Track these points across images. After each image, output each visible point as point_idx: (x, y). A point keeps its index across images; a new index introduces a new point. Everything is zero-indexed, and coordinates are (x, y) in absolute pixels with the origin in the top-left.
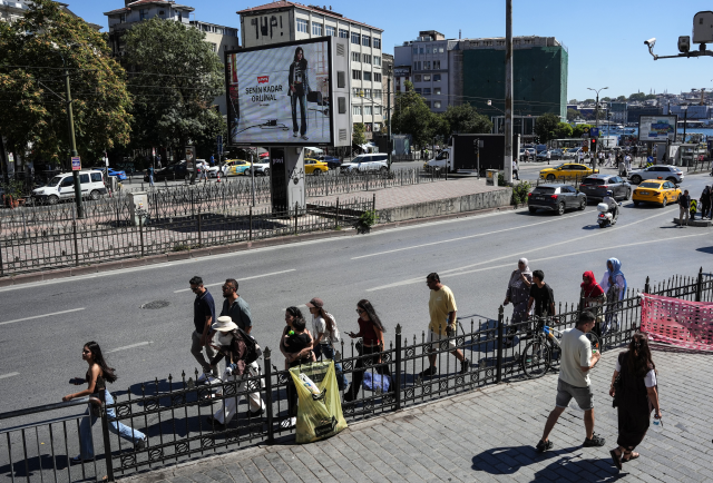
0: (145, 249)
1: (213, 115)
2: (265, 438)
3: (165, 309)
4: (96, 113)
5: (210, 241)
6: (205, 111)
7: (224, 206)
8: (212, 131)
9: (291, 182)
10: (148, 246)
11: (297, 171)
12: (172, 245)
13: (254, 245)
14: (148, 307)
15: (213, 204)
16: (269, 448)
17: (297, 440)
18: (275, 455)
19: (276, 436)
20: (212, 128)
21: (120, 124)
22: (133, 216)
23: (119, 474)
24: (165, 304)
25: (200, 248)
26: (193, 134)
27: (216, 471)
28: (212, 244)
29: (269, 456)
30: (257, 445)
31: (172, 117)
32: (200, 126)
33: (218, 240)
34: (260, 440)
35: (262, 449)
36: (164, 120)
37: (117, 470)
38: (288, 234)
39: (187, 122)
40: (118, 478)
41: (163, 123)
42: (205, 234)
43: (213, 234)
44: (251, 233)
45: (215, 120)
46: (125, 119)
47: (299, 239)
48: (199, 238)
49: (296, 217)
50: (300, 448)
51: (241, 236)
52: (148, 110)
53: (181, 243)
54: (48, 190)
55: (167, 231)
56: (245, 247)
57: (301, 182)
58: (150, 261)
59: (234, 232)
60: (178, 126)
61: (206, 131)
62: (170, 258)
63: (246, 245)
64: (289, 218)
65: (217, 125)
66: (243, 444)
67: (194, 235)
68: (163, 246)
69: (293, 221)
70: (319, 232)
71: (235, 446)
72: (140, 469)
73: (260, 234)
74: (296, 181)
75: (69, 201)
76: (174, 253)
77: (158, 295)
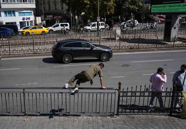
0: (121, 48)
1: (141, 4)
2: (169, 114)
3: (128, 67)
4: (104, 3)
5: (142, 47)
6: (139, 3)
7: (145, 36)
8: (140, 10)
9: (173, 28)
10: (122, 47)
11: (176, 24)
12: (129, 47)
13: (157, 50)
14: (122, 66)
15: (142, 35)
16: (170, 117)
17: (181, 117)
18: (173, 120)
19: (173, 114)
20: (140, 9)
21: (111, 7)
22: (115, 37)
23: (120, 114)
24: (128, 66)
25: (138, 49)
26: (133, 11)
27: (151, 120)
28: (142, 48)
29: (170, 120)
30: (166, 115)
31: (127, 5)
32: (136, 8)
33: (145, 47)
34: (166, 114)
35: (167, 117)
36: (124, 6)
37: (120, 112)
38: (170, 47)
39: (132, 7)
40: (120, 115)
41: (123, 7)
42: (140, 45)
43: (144, 45)
44: (156, 46)
45: (141, 6)
46: (113, 5)
47: (174, 49)
48: (139, 46)
49: (174, 41)
50: (182, 120)
51: (153, 46)
52: (118, 3)
53: (132, 47)
54: (88, 28)
55: (125, 42)
56: (154, 50)
57: (177, 29)
58: (122, 52)
59: (150, 45)
60: (129, 8)
61: (138, 10)
62: (128, 51)
63: (155, 50)
64: (170, 42)
65: (142, 8)
66: (161, 114)
67: (137, 44)
68: (126, 47)
69: (172, 43)
70: (183, 48)
71: (158, 114)
72: (127, 114)
73: (160, 46)
74: (175, 28)
75: (95, 31)
76: (130, 50)
77: (126, 62)
